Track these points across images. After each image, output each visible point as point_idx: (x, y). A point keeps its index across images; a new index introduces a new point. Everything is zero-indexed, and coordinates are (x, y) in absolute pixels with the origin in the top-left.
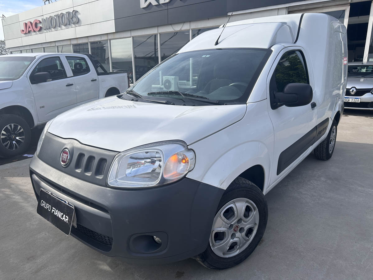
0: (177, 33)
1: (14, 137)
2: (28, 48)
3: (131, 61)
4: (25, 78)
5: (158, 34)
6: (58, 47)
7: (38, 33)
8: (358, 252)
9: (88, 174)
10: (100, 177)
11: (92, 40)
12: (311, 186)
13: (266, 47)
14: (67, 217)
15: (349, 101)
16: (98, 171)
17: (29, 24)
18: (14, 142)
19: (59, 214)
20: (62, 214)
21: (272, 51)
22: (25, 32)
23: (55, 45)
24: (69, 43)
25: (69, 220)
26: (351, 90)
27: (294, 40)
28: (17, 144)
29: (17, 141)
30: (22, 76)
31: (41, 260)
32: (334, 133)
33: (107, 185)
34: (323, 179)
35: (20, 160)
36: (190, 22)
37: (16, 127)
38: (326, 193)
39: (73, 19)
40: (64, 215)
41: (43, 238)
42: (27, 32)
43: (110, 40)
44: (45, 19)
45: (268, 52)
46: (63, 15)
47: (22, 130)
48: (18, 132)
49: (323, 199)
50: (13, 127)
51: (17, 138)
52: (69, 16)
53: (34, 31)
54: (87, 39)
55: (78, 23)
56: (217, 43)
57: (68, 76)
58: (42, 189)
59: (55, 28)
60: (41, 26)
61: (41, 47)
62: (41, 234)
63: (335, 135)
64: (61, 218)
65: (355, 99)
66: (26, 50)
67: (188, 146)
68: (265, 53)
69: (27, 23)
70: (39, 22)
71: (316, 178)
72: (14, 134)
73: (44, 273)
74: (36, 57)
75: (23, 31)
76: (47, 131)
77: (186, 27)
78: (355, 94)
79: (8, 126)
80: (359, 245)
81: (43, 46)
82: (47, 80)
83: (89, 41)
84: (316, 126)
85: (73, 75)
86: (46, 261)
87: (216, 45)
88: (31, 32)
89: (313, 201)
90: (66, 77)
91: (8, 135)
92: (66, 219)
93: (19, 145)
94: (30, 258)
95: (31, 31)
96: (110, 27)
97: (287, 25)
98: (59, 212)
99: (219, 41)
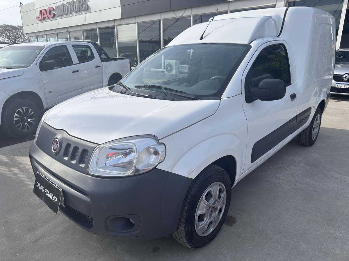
0: (179, 18)
1: (25, 119)
2: (43, 34)
3: (136, 46)
4: (35, 66)
5: (161, 20)
6: (69, 32)
7: (52, 20)
8: (322, 237)
9: (74, 162)
10: (82, 166)
11: (101, 26)
12: (290, 171)
13: (246, 43)
14: (56, 198)
15: (341, 86)
16: (82, 160)
17: (44, 12)
18: (26, 124)
19: (50, 195)
20: (52, 195)
21: (251, 47)
22: (40, 19)
23: (67, 31)
24: (79, 29)
25: (58, 201)
26: (344, 76)
27: (278, 33)
28: (28, 126)
29: (29, 123)
30: (33, 64)
31: (40, 232)
32: (318, 121)
33: (88, 173)
34: (302, 165)
35: (30, 140)
36: (191, 8)
37: (27, 110)
38: (302, 179)
39: (83, 6)
40: (54, 197)
41: (43, 212)
42: (42, 19)
43: (117, 26)
44: (58, 6)
45: (248, 47)
46: (74, 3)
47: (33, 113)
48: (30, 115)
49: (299, 184)
50: (24, 110)
51: (29, 120)
52: (79, 3)
53: (48, 18)
54: (96, 24)
55: (87, 10)
56: (202, 38)
57: (74, 64)
58: (38, 173)
59: (67, 14)
60: (54, 13)
61: (55, 32)
62: (42, 208)
63: (319, 123)
64: (52, 199)
65: (348, 85)
66: (43, 35)
67: (159, 140)
68: (245, 48)
69: (42, 10)
70: (52, 9)
71: (296, 164)
72: (26, 116)
73: (41, 243)
74: (45, 46)
75: (39, 17)
76: (44, 121)
77: (187, 13)
78: (347, 80)
79: (20, 109)
80: (324, 230)
81: (57, 32)
82: (55, 68)
83: (98, 27)
84: (296, 116)
85: (79, 62)
86: (44, 233)
87: (201, 40)
88: (46, 19)
89: (289, 186)
90: (72, 64)
91: (21, 117)
92: (55, 200)
93: (30, 126)
94: (31, 229)
95: (45, 17)
96: (117, 14)
97: (273, 19)
98: (50, 193)
99: (204, 36)
